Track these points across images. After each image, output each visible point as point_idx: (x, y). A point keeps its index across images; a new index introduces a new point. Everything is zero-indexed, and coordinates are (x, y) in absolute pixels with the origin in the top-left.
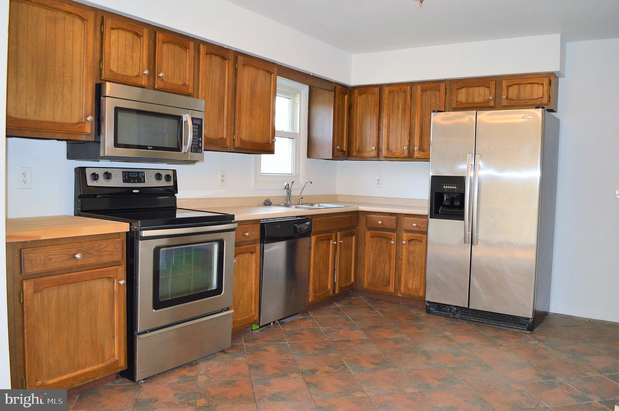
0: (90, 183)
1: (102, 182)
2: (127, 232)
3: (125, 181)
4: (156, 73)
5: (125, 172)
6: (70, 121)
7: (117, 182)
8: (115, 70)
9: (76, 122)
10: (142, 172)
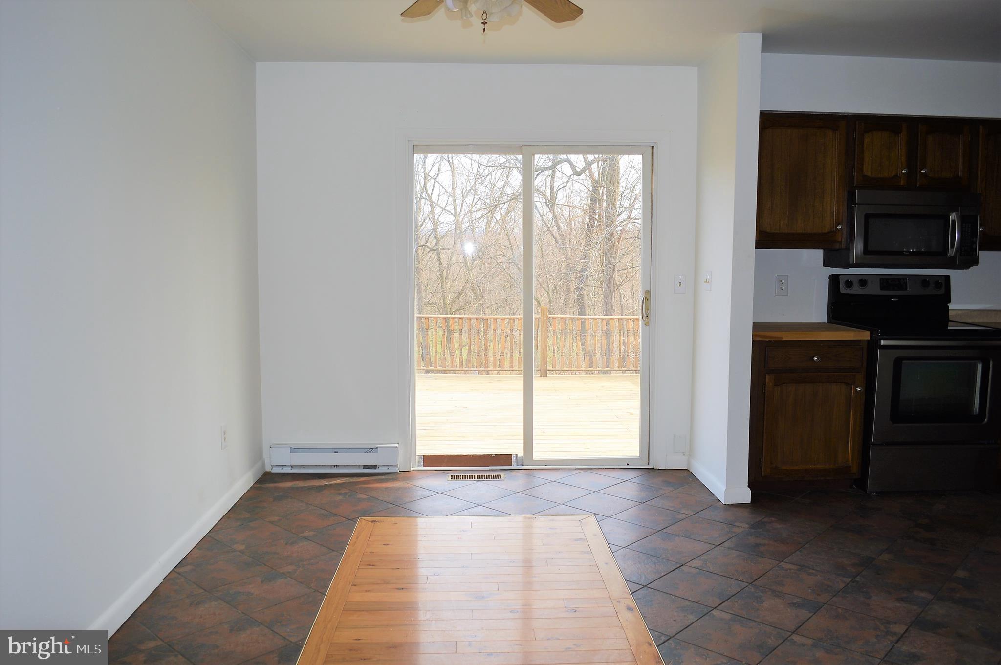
0: (843, 290)
1: (856, 290)
2: (868, 340)
3: (882, 288)
4: (918, 169)
5: (883, 279)
6: (820, 232)
7: (873, 289)
8: (869, 174)
9: (826, 231)
10: (903, 279)
